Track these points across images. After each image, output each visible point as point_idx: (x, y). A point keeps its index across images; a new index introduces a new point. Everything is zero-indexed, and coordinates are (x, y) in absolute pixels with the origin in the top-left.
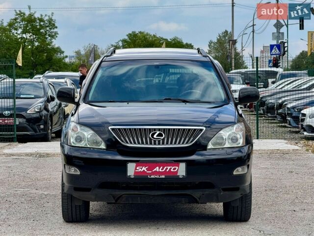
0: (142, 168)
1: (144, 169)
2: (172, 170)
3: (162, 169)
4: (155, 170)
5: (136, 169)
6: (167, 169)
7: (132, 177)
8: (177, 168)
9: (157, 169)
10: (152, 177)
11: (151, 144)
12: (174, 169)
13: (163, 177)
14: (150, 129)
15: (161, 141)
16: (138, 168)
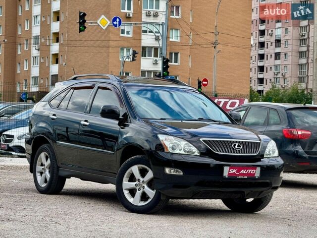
1: (234, 171)
2: (252, 173)
5: (229, 171)
6: (249, 171)
7: (227, 177)
8: (255, 170)
9: (242, 171)
10: (239, 177)
11: (234, 152)
12: (253, 171)
13: (246, 177)
14: (230, 141)
15: (240, 151)
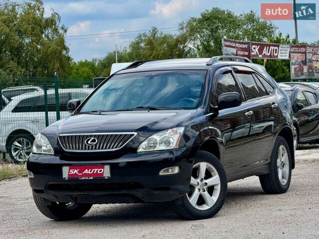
0: (74, 171)
1: (76, 171)
2: (99, 172)
3: (90, 172)
4: (85, 172)
6: (94, 171)
7: (67, 179)
8: (103, 170)
10: (83, 178)
11: (85, 149)
12: (101, 171)
13: (92, 178)
15: (94, 147)
16: (71, 171)
